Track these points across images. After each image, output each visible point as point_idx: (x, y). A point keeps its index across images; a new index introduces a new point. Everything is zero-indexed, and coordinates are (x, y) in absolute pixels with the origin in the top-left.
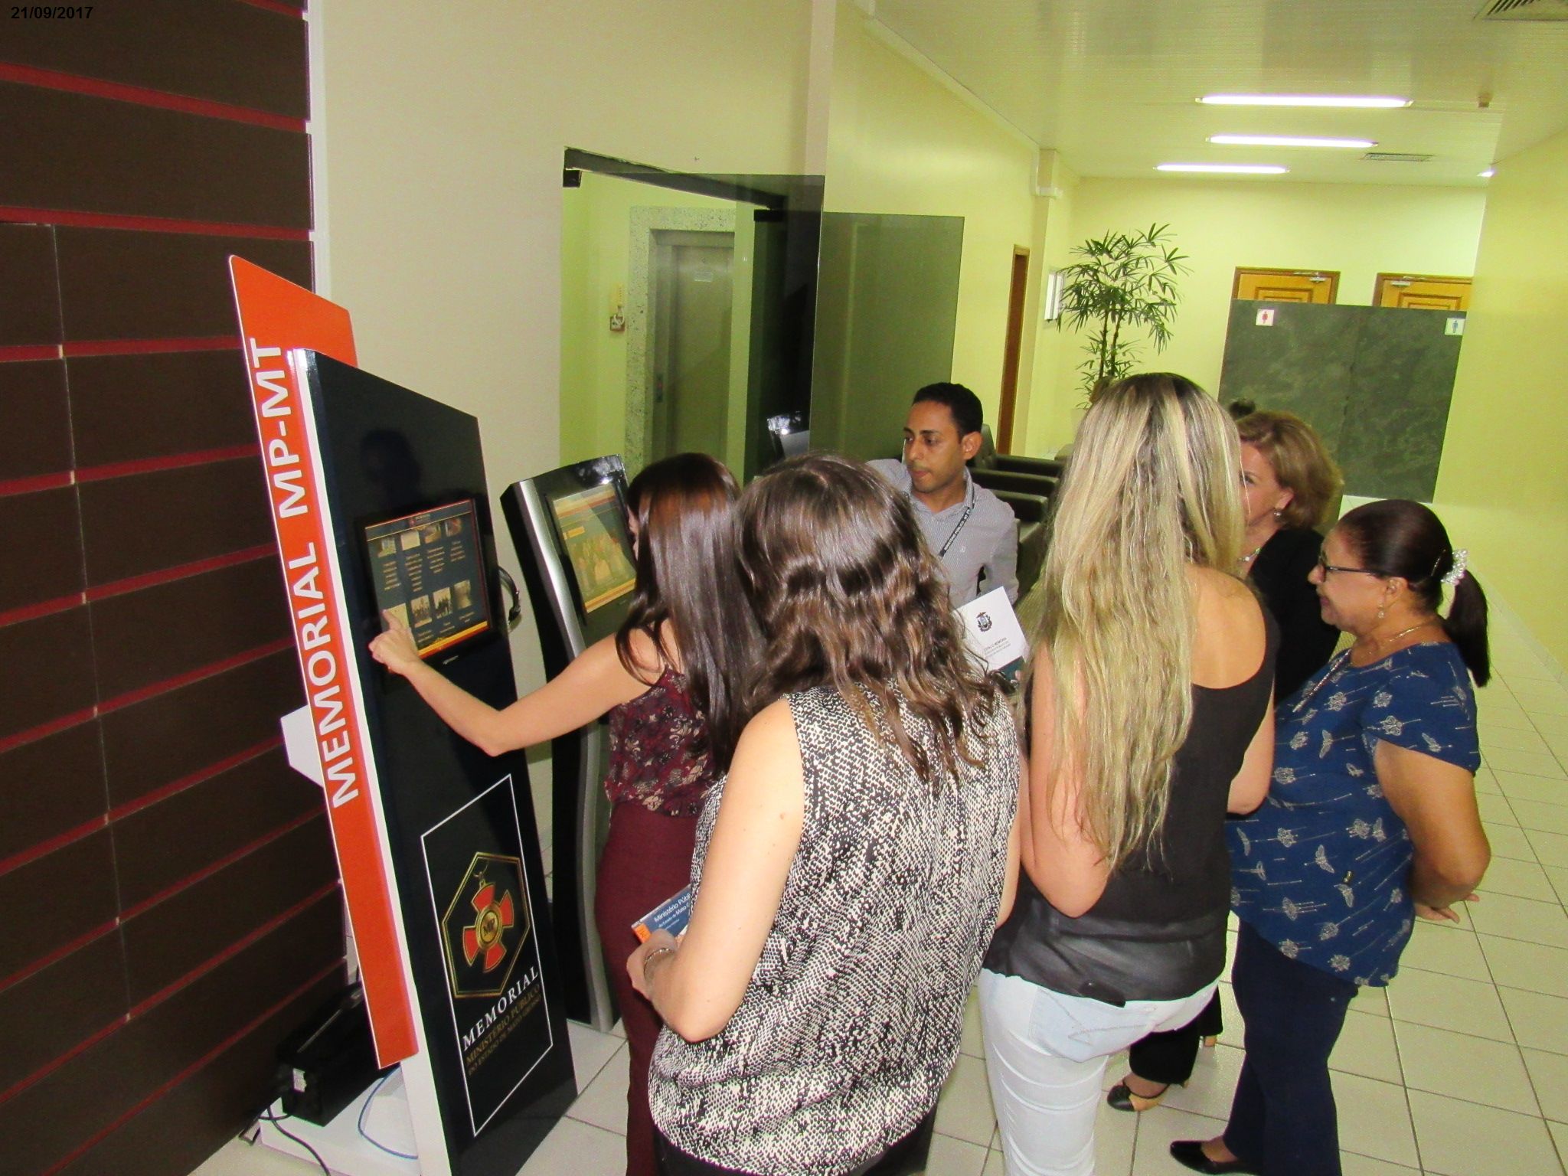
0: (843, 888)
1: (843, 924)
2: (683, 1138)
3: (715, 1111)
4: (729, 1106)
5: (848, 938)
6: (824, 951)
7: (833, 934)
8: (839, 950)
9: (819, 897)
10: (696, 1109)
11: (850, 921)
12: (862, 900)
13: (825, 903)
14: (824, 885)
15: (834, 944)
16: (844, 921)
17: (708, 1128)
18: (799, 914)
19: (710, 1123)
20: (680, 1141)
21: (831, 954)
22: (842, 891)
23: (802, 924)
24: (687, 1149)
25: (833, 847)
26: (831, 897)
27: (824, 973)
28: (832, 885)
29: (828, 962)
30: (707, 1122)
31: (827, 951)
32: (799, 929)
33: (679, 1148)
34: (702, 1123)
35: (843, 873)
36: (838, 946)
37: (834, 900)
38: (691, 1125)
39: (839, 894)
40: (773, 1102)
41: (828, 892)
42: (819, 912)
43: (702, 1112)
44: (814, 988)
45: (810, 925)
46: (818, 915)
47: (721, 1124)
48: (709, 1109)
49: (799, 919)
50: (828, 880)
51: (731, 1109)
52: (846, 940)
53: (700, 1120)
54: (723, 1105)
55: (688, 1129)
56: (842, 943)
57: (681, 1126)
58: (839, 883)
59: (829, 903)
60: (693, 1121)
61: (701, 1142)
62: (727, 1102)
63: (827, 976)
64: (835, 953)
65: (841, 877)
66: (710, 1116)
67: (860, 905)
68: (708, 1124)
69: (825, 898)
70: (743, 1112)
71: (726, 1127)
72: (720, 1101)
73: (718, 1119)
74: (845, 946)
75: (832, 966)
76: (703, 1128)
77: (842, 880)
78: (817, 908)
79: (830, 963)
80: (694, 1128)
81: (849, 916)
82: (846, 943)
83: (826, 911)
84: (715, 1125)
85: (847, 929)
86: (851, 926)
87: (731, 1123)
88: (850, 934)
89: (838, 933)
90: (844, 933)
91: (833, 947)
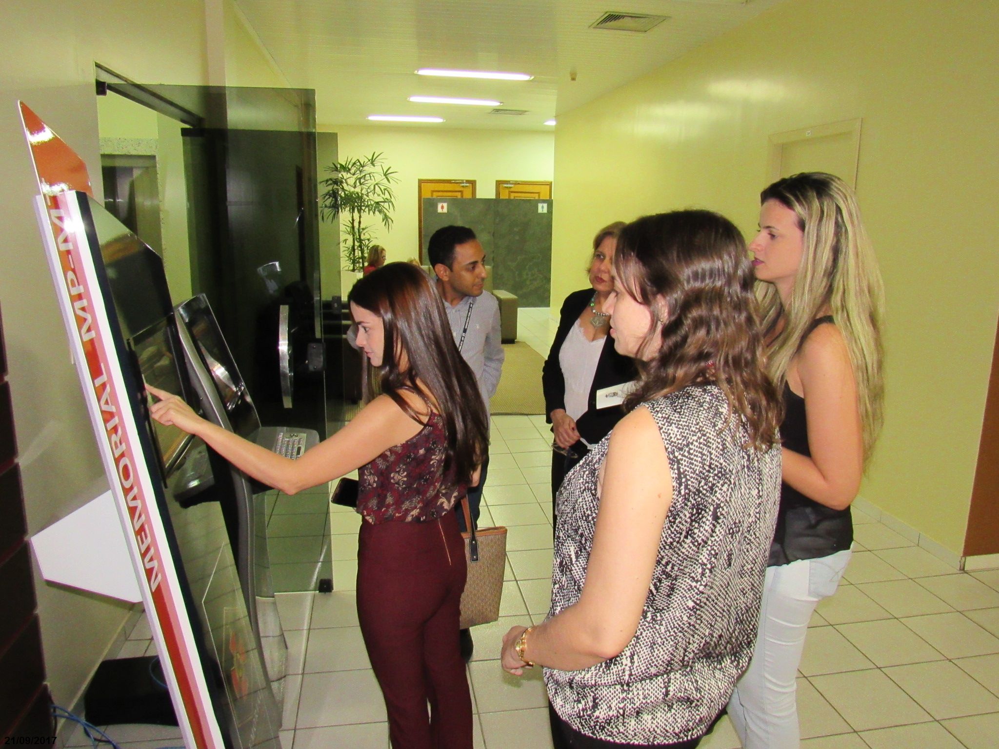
0: (697, 541)
1: (696, 567)
2: (582, 725)
3: (604, 704)
4: (615, 699)
5: (701, 577)
6: (683, 589)
7: (689, 575)
8: (696, 587)
9: (679, 550)
10: (591, 704)
11: (701, 565)
12: (709, 548)
13: (683, 553)
14: (684, 541)
15: (690, 583)
16: (697, 565)
17: (601, 717)
18: (663, 562)
19: (602, 713)
20: (581, 727)
21: (689, 590)
22: (696, 544)
23: (666, 568)
24: (587, 733)
25: (691, 513)
26: (688, 549)
27: (686, 604)
28: (688, 541)
29: (687, 596)
30: (600, 713)
31: (686, 588)
32: (664, 572)
33: (580, 732)
34: (597, 713)
35: (696, 531)
36: (694, 584)
37: (690, 550)
38: (588, 716)
39: (694, 545)
40: (647, 691)
41: (686, 546)
42: (679, 560)
43: (595, 706)
44: (678, 615)
45: (673, 568)
46: (679, 562)
47: (611, 713)
48: (600, 703)
49: (664, 565)
50: (686, 537)
51: (616, 702)
52: (700, 579)
53: (595, 711)
54: (610, 698)
55: (586, 719)
56: (697, 581)
57: (580, 717)
58: (694, 538)
59: (687, 553)
60: (589, 712)
61: (597, 727)
62: (612, 696)
63: (688, 607)
64: (693, 589)
65: (695, 534)
66: (601, 708)
67: (708, 552)
68: (601, 713)
69: (683, 550)
70: (625, 702)
71: (615, 715)
72: (608, 696)
73: (608, 710)
74: (699, 583)
75: (691, 599)
76: (598, 717)
77: (696, 536)
78: (677, 558)
79: (690, 597)
80: (591, 718)
81: (700, 561)
82: (700, 581)
83: (685, 559)
84: (607, 715)
85: (700, 570)
86: (703, 568)
87: (618, 712)
88: (703, 574)
89: (693, 575)
90: (698, 574)
91: (690, 585)
